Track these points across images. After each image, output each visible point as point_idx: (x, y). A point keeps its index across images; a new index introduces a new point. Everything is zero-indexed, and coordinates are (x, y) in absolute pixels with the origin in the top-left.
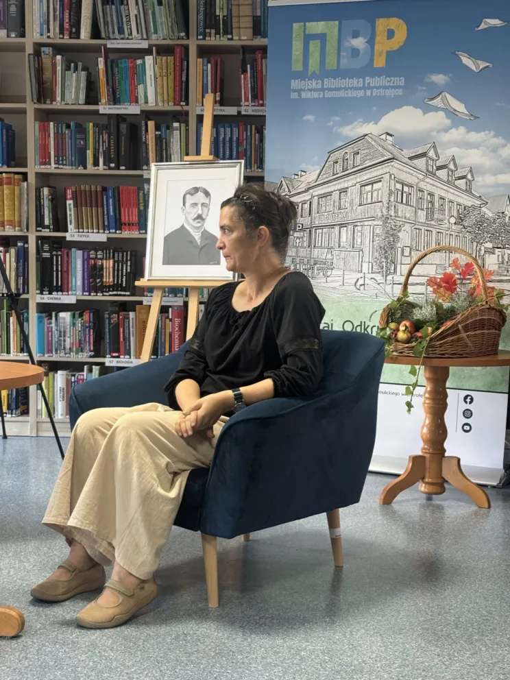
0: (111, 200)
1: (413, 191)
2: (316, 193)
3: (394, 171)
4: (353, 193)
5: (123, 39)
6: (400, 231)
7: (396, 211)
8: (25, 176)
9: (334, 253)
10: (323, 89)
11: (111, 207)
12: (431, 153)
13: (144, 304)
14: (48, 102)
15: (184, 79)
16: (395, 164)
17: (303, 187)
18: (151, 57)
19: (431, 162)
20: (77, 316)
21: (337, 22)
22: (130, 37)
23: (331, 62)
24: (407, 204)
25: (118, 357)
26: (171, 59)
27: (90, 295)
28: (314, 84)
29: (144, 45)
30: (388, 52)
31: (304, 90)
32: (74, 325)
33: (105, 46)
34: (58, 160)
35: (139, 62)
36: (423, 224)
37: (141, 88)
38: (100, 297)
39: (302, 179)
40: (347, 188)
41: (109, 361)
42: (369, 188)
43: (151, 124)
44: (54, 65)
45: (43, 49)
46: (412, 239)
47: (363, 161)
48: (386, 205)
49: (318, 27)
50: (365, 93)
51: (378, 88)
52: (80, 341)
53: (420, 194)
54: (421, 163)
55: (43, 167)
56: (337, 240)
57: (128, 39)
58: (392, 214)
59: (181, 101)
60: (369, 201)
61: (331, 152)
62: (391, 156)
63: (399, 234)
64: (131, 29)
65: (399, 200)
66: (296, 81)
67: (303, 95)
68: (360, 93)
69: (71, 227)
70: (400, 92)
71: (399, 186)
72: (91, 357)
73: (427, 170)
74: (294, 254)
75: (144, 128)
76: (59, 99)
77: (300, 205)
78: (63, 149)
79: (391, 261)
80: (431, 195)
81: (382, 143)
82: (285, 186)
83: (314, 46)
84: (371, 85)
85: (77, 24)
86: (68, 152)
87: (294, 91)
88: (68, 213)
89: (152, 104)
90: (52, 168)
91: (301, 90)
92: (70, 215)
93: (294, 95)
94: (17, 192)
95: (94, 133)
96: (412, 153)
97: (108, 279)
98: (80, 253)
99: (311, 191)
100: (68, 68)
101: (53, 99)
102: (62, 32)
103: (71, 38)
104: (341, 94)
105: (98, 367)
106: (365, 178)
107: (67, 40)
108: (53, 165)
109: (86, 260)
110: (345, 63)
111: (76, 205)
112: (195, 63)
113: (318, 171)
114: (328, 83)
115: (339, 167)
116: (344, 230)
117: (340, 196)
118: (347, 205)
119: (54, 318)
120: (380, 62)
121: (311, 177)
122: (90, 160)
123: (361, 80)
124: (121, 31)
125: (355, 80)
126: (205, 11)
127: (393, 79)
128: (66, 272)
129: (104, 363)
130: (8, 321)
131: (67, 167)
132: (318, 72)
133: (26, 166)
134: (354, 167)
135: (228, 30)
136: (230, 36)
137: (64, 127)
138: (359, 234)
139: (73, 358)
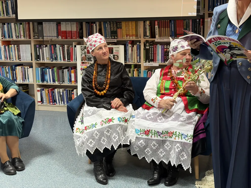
0: (173, 25)
27: (164, 63)
69: (157, 36)
88: (156, 31)
98: (160, 46)
109: (163, 49)
111: (159, 27)
128: (155, 54)
130: (133, 73)
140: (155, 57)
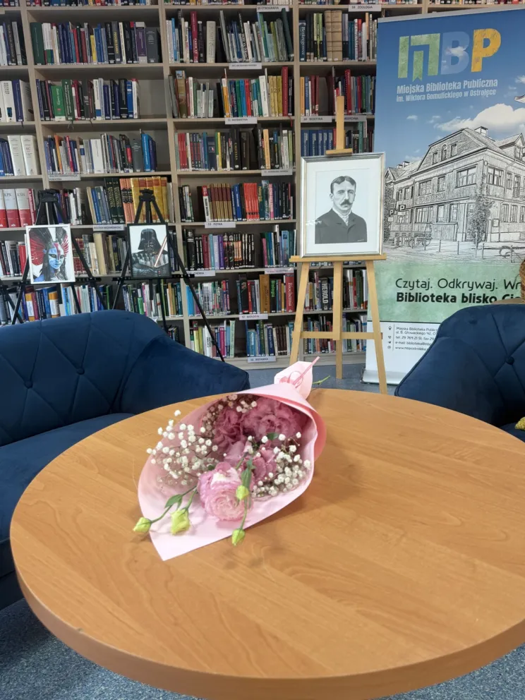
0: (237, 195)
1: (503, 175)
2: (418, 179)
3: (487, 159)
4: (451, 178)
5: (241, 62)
6: (491, 207)
7: (488, 191)
8: (169, 178)
9: (432, 227)
10: (425, 93)
11: (238, 200)
12: (519, 143)
13: (266, 273)
14: (184, 116)
15: (290, 94)
16: (488, 152)
17: (406, 175)
18: (264, 77)
19: (518, 150)
20: (216, 285)
21: (439, 35)
22: (247, 60)
23: (433, 68)
24: (498, 185)
25: (248, 313)
26: (280, 77)
27: (225, 269)
28: (417, 88)
29: (259, 66)
30: (484, 59)
31: (408, 94)
32: (215, 292)
33: (227, 68)
34: (195, 164)
35: (253, 81)
36: (510, 201)
37: (255, 103)
38: (233, 270)
39: (405, 169)
40: (445, 174)
41: (242, 317)
42: (464, 173)
43: (266, 132)
44: (187, 86)
45: (177, 72)
46: (501, 213)
47: (460, 152)
48: (479, 186)
49: (422, 39)
50: (463, 94)
51: (476, 89)
52: (220, 303)
53: (508, 177)
54: (510, 151)
55: (183, 170)
56: (435, 216)
57: (245, 62)
58: (485, 193)
59: (289, 112)
60: (465, 184)
61: (431, 146)
62: (484, 146)
63: (490, 209)
64: (247, 53)
65: (491, 182)
66: (402, 87)
67: (408, 99)
68: (459, 95)
69: (208, 218)
70: (494, 92)
71: (491, 171)
72: (228, 314)
73: (515, 157)
74: (397, 229)
75: (260, 135)
76: (192, 113)
77: (404, 190)
78: (199, 155)
79: (483, 231)
80: (518, 176)
81: (477, 136)
82: (391, 175)
83: (418, 56)
84: (469, 87)
85: (203, 49)
86: (203, 157)
87: (400, 95)
88: (205, 206)
89: (266, 116)
90: (190, 170)
91: (406, 94)
92: (207, 208)
93: (400, 99)
94: (164, 192)
95: (222, 140)
96: (502, 143)
97: (238, 256)
98: (216, 238)
99: (413, 178)
100: (199, 88)
101: (188, 114)
102: (192, 56)
103: (199, 62)
104: (442, 96)
105: (234, 322)
106: (461, 165)
107: (196, 64)
108: (191, 168)
109: (221, 242)
110: (446, 69)
111: (211, 200)
112: (298, 80)
113: (420, 162)
114: (431, 87)
115: (438, 158)
116: (441, 209)
117: (438, 181)
118: (445, 188)
119: (199, 288)
120: (477, 67)
121: (413, 166)
122: (219, 163)
123: (460, 83)
124: (240, 55)
125: (454, 85)
126: (306, 37)
127: (487, 81)
128: (206, 253)
129: (238, 318)
130: (165, 292)
131: (203, 170)
132: (421, 79)
133: (169, 170)
134: (452, 156)
135: (324, 53)
136: (325, 58)
137: (198, 137)
138: (455, 211)
139: (216, 316)
140: (206, 259)
